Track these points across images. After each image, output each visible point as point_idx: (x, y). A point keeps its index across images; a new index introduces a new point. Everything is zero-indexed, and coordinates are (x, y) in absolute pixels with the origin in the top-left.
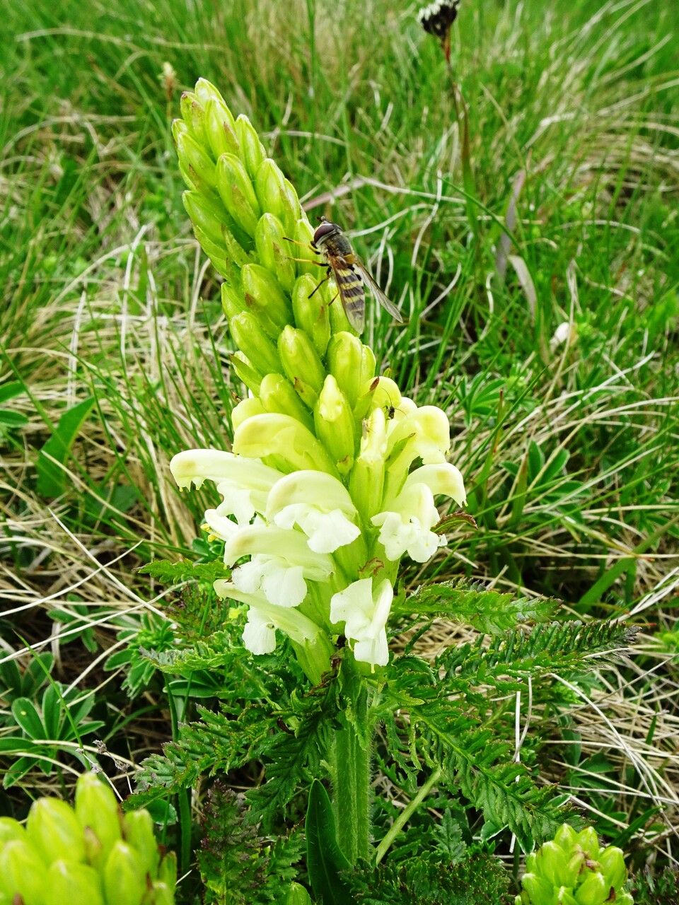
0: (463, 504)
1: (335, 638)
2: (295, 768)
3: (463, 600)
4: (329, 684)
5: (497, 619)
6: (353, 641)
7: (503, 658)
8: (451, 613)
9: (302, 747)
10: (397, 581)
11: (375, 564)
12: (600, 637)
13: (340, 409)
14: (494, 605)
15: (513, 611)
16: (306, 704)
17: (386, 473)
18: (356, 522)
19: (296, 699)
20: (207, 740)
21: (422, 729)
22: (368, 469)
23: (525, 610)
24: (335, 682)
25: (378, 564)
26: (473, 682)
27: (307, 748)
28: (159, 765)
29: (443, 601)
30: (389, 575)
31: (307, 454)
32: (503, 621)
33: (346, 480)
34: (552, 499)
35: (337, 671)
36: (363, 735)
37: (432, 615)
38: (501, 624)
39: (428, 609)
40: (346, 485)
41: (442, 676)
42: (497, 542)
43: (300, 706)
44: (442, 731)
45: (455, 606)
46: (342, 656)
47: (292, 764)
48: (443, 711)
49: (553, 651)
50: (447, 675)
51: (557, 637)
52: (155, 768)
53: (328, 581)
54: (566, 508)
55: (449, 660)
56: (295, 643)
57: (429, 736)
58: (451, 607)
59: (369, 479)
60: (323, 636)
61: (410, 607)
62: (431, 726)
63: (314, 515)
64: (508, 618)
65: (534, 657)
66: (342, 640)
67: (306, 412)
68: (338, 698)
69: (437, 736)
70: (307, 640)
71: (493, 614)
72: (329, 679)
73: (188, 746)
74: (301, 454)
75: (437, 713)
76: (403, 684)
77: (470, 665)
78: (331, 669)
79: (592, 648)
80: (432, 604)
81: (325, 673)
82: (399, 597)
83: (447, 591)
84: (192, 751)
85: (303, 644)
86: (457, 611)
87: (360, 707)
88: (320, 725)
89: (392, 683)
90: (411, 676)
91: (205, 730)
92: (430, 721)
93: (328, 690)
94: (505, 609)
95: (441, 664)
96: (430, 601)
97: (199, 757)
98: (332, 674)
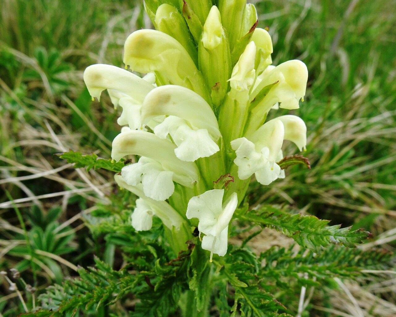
0: (303, 149)
1: (193, 229)
2: (152, 309)
3: (290, 219)
4: (184, 260)
5: (313, 237)
6: (203, 235)
7: (305, 261)
8: (278, 226)
9: (160, 297)
10: (245, 197)
11: (228, 179)
12: (373, 259)
13: (219, 40)
14: (312, 226)
15: (327, 234)
16: (166, 270)
17: (250, 114)
18: (219, 144)
19: (158, 265)
20: (95, 281)
21: (242, 304)
22: (235, 101)
23: (336, 235)
24: (189, 258)
25: (230, 179)
26: (283, 273)
27: (163, 298)
28: (57, 292)
29: (274, 217)
30: (239, 191)
31: (188, 80)
32: (317, 240)
33: (217, 110)
34: (338, 174)
35: (191, 251)
36: (201, 299)
37: (264, 226)
38: (315, 241)
39: (263, 221)
40: (217, 115)
41: (264, 265)
42: (305, 191)
43: (161, 271)
44: (256, 307)
45: (282, 222)
46: (195, 242)
47: (152, 305)
48: (260, 294)
49: (340, 262)
50: (267, 265)
51: (344, 254)
52: (54, 294)
53: (192, 187)
54: (346, 180)
55: (269, 255)
56: (166, 227)
57: (246, 309)
58: (279, 222)
59: (235, 111)
60: (186, 226)
61: (250, 217)
62: (249, 302)
63: (183, 128)
64: (323, 239)
65: (327, 265)
66: (196, 232)
67: (192, 45)
68: (188, 269)
69: (252, 310)
70: (174, 227)
71: (310, 233)
72: (185, 256)
73: (80, 283)
74: (182, 78)
75: (255, 294)
76: (235, 269)
77: (282, 262)
78: (187, 249)
79: (366, 265)
80: (266, 217)
81: (182, 252)
82: (243, 209)
83: (277, 211)
84: (83, 287)
85: (171, 229)
86: (283, 226)
87: (203, 278)
88: (174, 284)
89: (228, 266)
90: (242, 264)
91: (96, 274)
92: (249, 298)
93: (182, 264)
94: (320, 230)
95: (264, 257)
96: (265, 216)
97: (86, 292)
98: (187, 253)
